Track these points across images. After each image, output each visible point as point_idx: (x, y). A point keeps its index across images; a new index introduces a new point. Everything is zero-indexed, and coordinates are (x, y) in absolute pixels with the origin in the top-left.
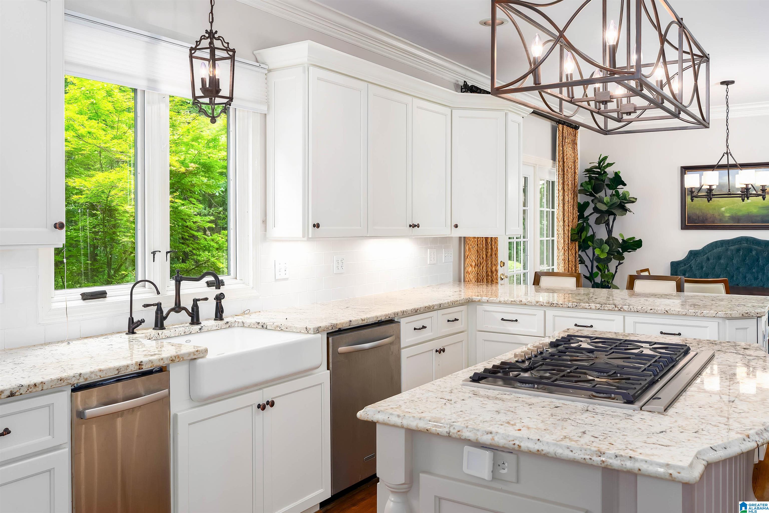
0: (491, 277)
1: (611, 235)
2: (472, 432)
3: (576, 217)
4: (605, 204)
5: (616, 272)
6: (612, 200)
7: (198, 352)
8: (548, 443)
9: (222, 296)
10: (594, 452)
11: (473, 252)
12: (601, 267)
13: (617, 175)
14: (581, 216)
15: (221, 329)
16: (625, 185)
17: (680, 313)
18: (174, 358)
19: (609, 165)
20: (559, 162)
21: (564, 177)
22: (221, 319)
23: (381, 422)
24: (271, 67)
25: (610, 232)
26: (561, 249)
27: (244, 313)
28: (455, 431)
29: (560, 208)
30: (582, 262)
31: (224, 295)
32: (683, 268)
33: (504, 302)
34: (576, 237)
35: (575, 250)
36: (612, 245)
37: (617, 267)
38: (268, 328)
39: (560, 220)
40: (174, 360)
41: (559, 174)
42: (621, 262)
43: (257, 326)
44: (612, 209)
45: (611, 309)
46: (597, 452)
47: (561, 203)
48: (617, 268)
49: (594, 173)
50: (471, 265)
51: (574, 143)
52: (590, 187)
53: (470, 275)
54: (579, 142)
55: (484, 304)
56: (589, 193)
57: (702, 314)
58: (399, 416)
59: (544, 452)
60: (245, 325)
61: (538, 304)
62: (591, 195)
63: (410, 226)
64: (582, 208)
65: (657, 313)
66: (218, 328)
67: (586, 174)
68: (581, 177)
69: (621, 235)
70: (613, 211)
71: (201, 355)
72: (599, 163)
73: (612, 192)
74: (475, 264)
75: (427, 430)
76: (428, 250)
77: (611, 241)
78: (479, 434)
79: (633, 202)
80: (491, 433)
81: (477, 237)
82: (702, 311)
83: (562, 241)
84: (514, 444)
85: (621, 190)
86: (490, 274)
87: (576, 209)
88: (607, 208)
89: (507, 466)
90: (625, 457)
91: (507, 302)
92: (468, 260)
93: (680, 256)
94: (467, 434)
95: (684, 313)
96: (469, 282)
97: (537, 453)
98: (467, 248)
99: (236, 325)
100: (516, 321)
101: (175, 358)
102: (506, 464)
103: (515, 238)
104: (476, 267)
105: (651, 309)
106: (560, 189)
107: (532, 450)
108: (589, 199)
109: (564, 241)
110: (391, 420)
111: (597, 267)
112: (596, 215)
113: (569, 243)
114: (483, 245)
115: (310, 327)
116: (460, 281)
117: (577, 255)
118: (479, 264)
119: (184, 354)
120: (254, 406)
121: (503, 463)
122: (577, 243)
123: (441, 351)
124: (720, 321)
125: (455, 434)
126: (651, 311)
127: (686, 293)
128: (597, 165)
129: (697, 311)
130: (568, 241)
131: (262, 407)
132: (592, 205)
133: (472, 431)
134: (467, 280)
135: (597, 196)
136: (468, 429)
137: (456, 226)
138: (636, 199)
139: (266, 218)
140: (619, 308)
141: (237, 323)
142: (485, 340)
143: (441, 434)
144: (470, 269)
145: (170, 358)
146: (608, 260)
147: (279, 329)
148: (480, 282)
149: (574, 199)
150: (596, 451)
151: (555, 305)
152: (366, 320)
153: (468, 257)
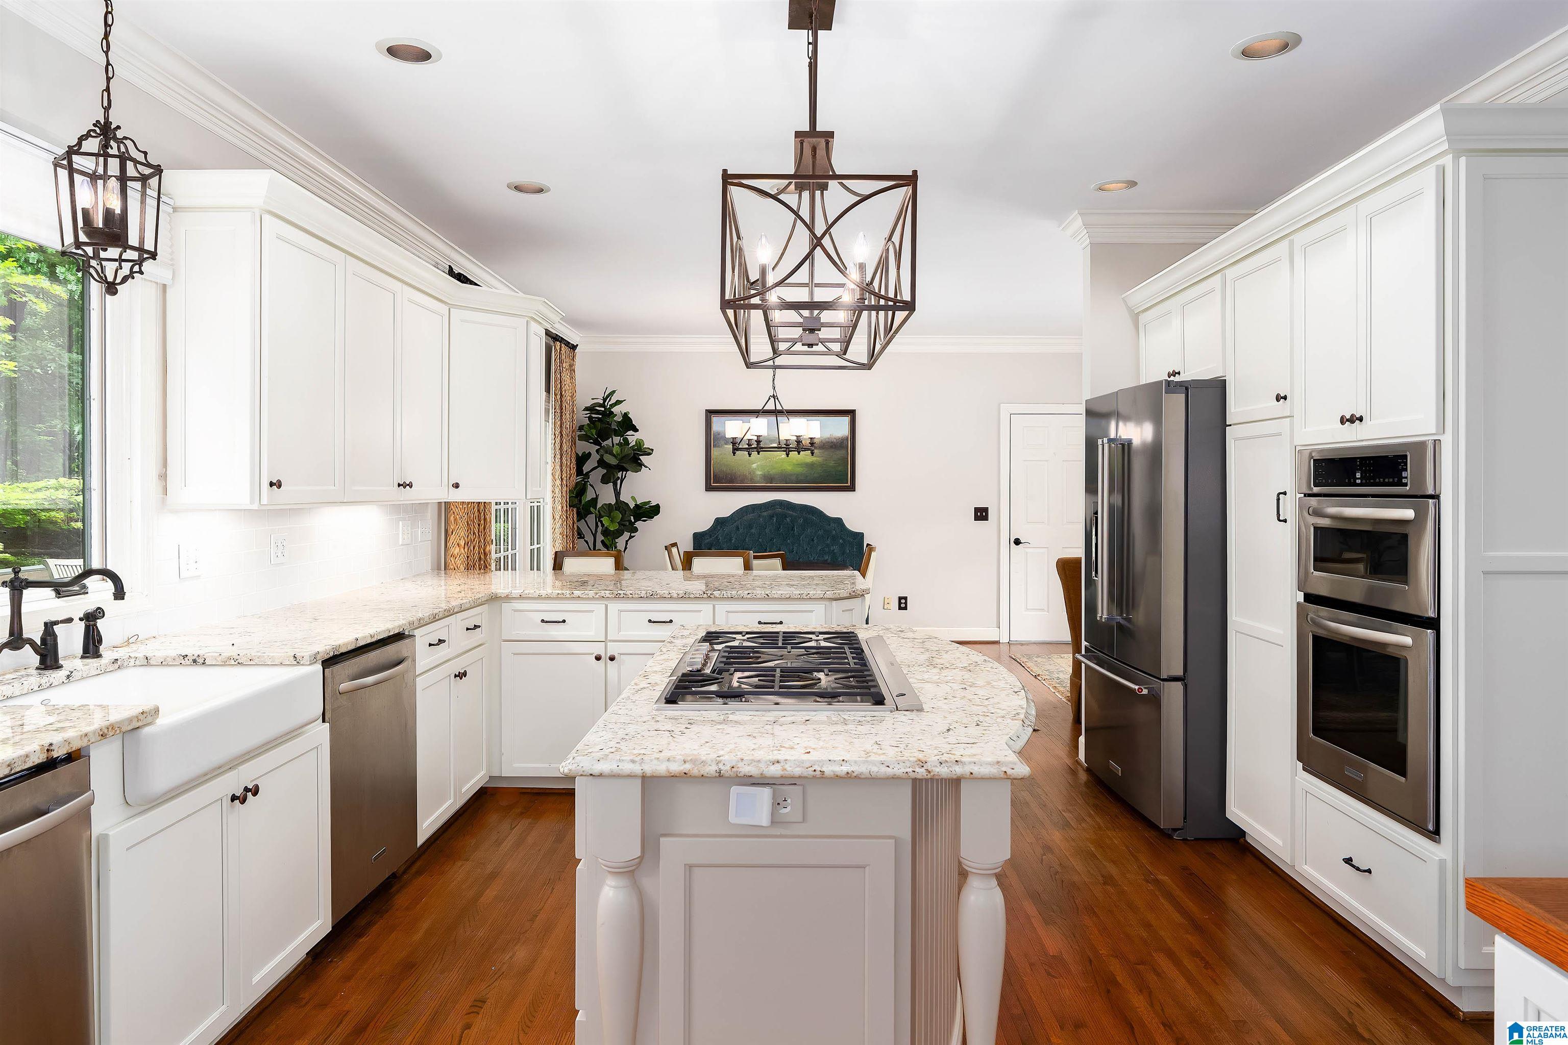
0: (484, 562)
1: (619, 498)
2: (752, 765)
3: (574, 473)
4: (614, 455)
5: (626, 548)
6: (623, 451)
7: (145, 715)
8: (855, 762)
9: (100, 613)
10: (914, 763)
11: (461, 525)
12: (607, 543)
13: (626, 416)
14: (579, 472)
15: (105, 672)
16: (636, 430)
17: (783, 596)
18: (106, 731)
19: (618, 402)
20: (556, 395)
21: (561, 416)
22: (97, 655)
23: (607, 774)
24: (178, 204)
25: (617, 494)
26: (559, 518)
27: (128, 642)
28: (728, 768)
29: (557, 460)
30: (581, 535)
31: (103, 611)
32: (708, 540)
33: (547, 596)
34: (576, 501)
35: (573, 519)
36: (624, 512)
37: (627, 541)
38: (207, 663)
39: (557, 477)
40: (106, 735)
41: (555, 412)
42: (632, 534)
43: (183, 662)
44: (624, 463)
45: (698, 596)
46: (918, 762)
47: (558, 453)
48: (627, 544)
49: (598, 412)
50: (458, 544)
51: (572, 370)
52: (594, 431)
53: (457, 559)
54: (577, 367)
55: (512, 601)
56: (592, 441)
57: (808, 595)
58: (633, 761)
59: (855, 774)
60: (152, 662)
61: (597, 596)
62: (596, 443)
63: (399, 485)
64: (581, 460)
65: (755, 598)
66: (101, 672)
67: (586, 414)
68: (583, 418)
69: (633, 498)
70: (624, 465)
71: (149, 719)
72: (605, 400)
73: (620, 440)
74: (464, 542)
75: (685, 773)
76: (400, 522)
77: (620, 506)
78: (762, 765)
79: (649, 454)
80: (778, 762)
81: (467, 501)
82: (808, 592)
83: (560, 508)
84: (815, 770)
85: (632, 437)
86: (482, 557)
87: (574, 461)
88: (618, 462)
89: (790, 802)
90: (951, 762)
91: (550, 596)
92: (453, 537)
93: (705, 525)
94: (745, 769)
95: (788, 596)
96: (455, 569)
97: (846, 776)
98: (452, 518)
99: (132, 664)
100: (564, 621)
101: (108, 731)
102: (789, 801)
103: (502, 504)
104: (466, 546)
105: (749, 594)
106: (557, 433)
107: (839, 774)
108: (593, 449)
109: (562, 507)
110: (623, 768)
111: (603, 542)
112: (602, 471)
113: (567, 510)
114: (474, 514)
115: (302, 654)
116: (439, 569)
117: (575, 527)
118: (470, 543)
119: (122, 722)
120: (224, 800)
121: (785, 800)
122: (575, 510)
123: (461, 675)
124: (827, 603)
125: (730, 772)
126: (749, 596)
127: (755, 572)
128: (601, 402)
129: (803, 592)
130: (567, 507)
131: (239, 799)
132: (595, 457)
133: (751, 763)
134: (452, 567)
135: (604, 444)
136: (744, 762)
137: (456, 486)
138: (652, 450)
139: (166, 470)
140: (709, 595)
141: (132, 661)
142: (514, 654)
143: (708, 775)
144: (456, 551)
145: (99, 731)
146: (619, 533)
147: (232, 662)
148: (471, 569)
149: (572, 449)
150: (916, 761)
151: (622, 596)
152: (376, 636)
153: (454, 533)
